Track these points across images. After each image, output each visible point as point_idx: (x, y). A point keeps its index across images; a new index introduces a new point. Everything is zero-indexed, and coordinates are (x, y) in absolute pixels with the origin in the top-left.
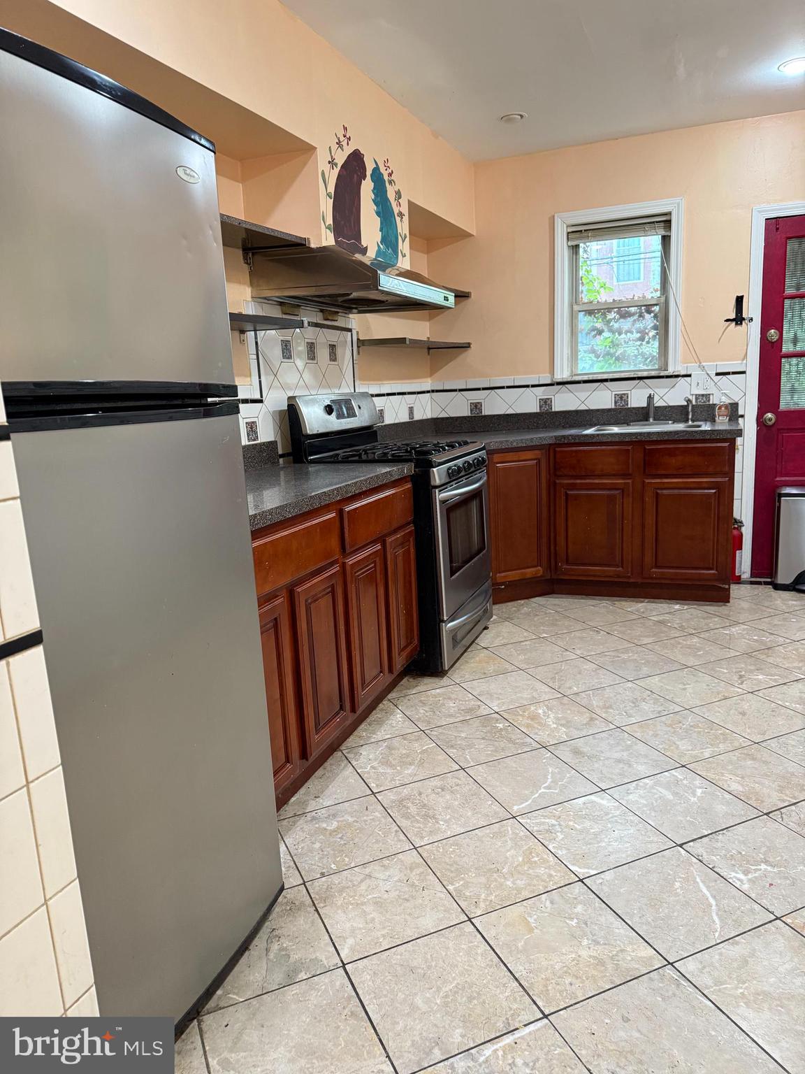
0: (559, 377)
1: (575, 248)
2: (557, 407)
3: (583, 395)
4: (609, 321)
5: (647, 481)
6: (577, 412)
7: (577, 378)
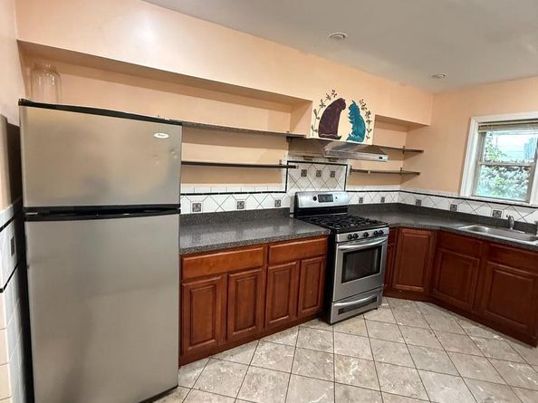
0: (462, 195)
1: (483, 135)
2: (459, 210)
3: (475, 207)
4: (500, 171)
5: (489, 262)
6: (469, 215)
7: (473, 198)
